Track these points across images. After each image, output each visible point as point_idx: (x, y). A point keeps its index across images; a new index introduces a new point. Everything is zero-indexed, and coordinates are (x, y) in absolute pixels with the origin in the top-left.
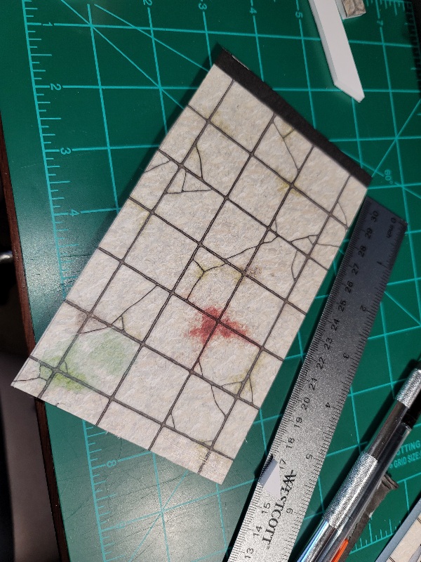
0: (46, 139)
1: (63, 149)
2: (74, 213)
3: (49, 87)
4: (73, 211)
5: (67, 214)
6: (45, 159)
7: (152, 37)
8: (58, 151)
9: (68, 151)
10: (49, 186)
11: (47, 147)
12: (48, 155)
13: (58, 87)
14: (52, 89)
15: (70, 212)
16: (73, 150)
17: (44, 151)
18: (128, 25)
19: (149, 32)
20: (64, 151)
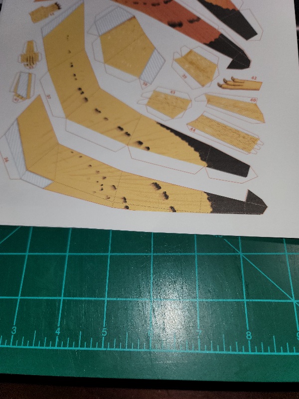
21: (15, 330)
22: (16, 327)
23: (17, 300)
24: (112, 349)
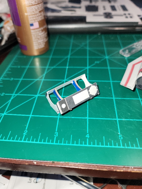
0: (48, 141)
1: (55, 135)
2: (88, 136)
3: (24, 136)
4: (86, 136)
5: (88, 139)
6: (58, 144)
7: (16, 95)
8: (55, 138)
9: (56, 133)
10: (72, 145)
11: (53, 142)
12: (57, 142)
13: (26, 132)
14: (26, 134)
15: (87, 138)
16: (56, 131)
17: (54, 143)
18: (9, 102)
19: (14, 96)
20: (56, 135)
21: (57, 134)
22: (57, 133)
23: (57, 118)
24: (129, 148)
